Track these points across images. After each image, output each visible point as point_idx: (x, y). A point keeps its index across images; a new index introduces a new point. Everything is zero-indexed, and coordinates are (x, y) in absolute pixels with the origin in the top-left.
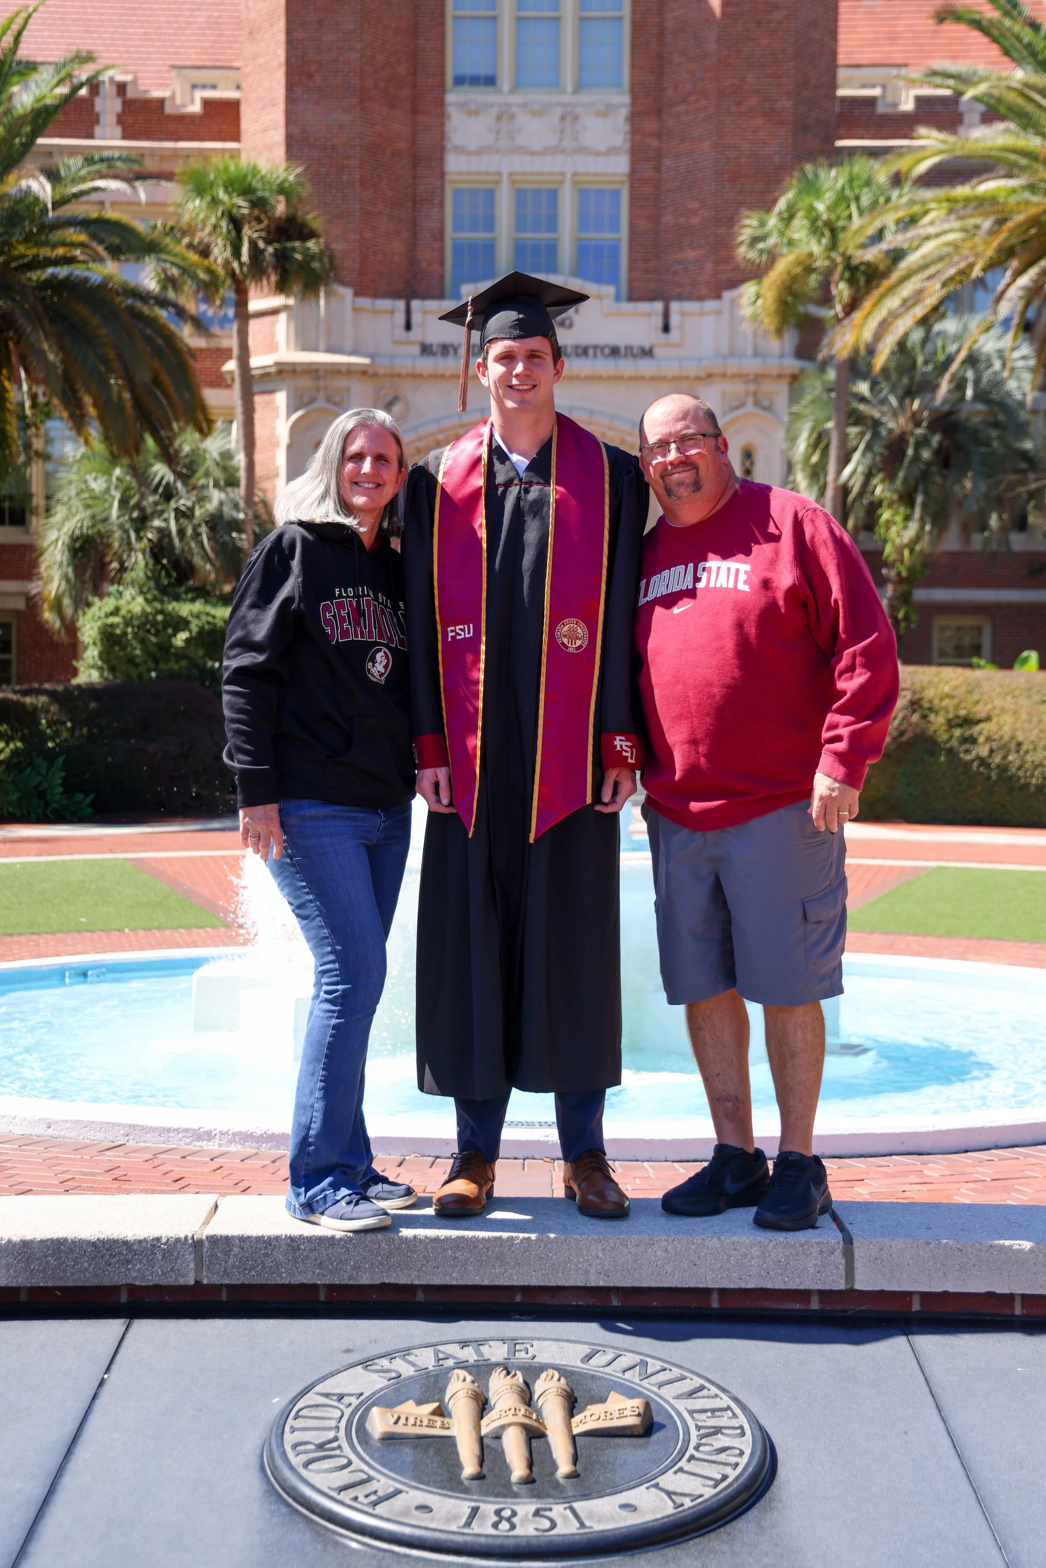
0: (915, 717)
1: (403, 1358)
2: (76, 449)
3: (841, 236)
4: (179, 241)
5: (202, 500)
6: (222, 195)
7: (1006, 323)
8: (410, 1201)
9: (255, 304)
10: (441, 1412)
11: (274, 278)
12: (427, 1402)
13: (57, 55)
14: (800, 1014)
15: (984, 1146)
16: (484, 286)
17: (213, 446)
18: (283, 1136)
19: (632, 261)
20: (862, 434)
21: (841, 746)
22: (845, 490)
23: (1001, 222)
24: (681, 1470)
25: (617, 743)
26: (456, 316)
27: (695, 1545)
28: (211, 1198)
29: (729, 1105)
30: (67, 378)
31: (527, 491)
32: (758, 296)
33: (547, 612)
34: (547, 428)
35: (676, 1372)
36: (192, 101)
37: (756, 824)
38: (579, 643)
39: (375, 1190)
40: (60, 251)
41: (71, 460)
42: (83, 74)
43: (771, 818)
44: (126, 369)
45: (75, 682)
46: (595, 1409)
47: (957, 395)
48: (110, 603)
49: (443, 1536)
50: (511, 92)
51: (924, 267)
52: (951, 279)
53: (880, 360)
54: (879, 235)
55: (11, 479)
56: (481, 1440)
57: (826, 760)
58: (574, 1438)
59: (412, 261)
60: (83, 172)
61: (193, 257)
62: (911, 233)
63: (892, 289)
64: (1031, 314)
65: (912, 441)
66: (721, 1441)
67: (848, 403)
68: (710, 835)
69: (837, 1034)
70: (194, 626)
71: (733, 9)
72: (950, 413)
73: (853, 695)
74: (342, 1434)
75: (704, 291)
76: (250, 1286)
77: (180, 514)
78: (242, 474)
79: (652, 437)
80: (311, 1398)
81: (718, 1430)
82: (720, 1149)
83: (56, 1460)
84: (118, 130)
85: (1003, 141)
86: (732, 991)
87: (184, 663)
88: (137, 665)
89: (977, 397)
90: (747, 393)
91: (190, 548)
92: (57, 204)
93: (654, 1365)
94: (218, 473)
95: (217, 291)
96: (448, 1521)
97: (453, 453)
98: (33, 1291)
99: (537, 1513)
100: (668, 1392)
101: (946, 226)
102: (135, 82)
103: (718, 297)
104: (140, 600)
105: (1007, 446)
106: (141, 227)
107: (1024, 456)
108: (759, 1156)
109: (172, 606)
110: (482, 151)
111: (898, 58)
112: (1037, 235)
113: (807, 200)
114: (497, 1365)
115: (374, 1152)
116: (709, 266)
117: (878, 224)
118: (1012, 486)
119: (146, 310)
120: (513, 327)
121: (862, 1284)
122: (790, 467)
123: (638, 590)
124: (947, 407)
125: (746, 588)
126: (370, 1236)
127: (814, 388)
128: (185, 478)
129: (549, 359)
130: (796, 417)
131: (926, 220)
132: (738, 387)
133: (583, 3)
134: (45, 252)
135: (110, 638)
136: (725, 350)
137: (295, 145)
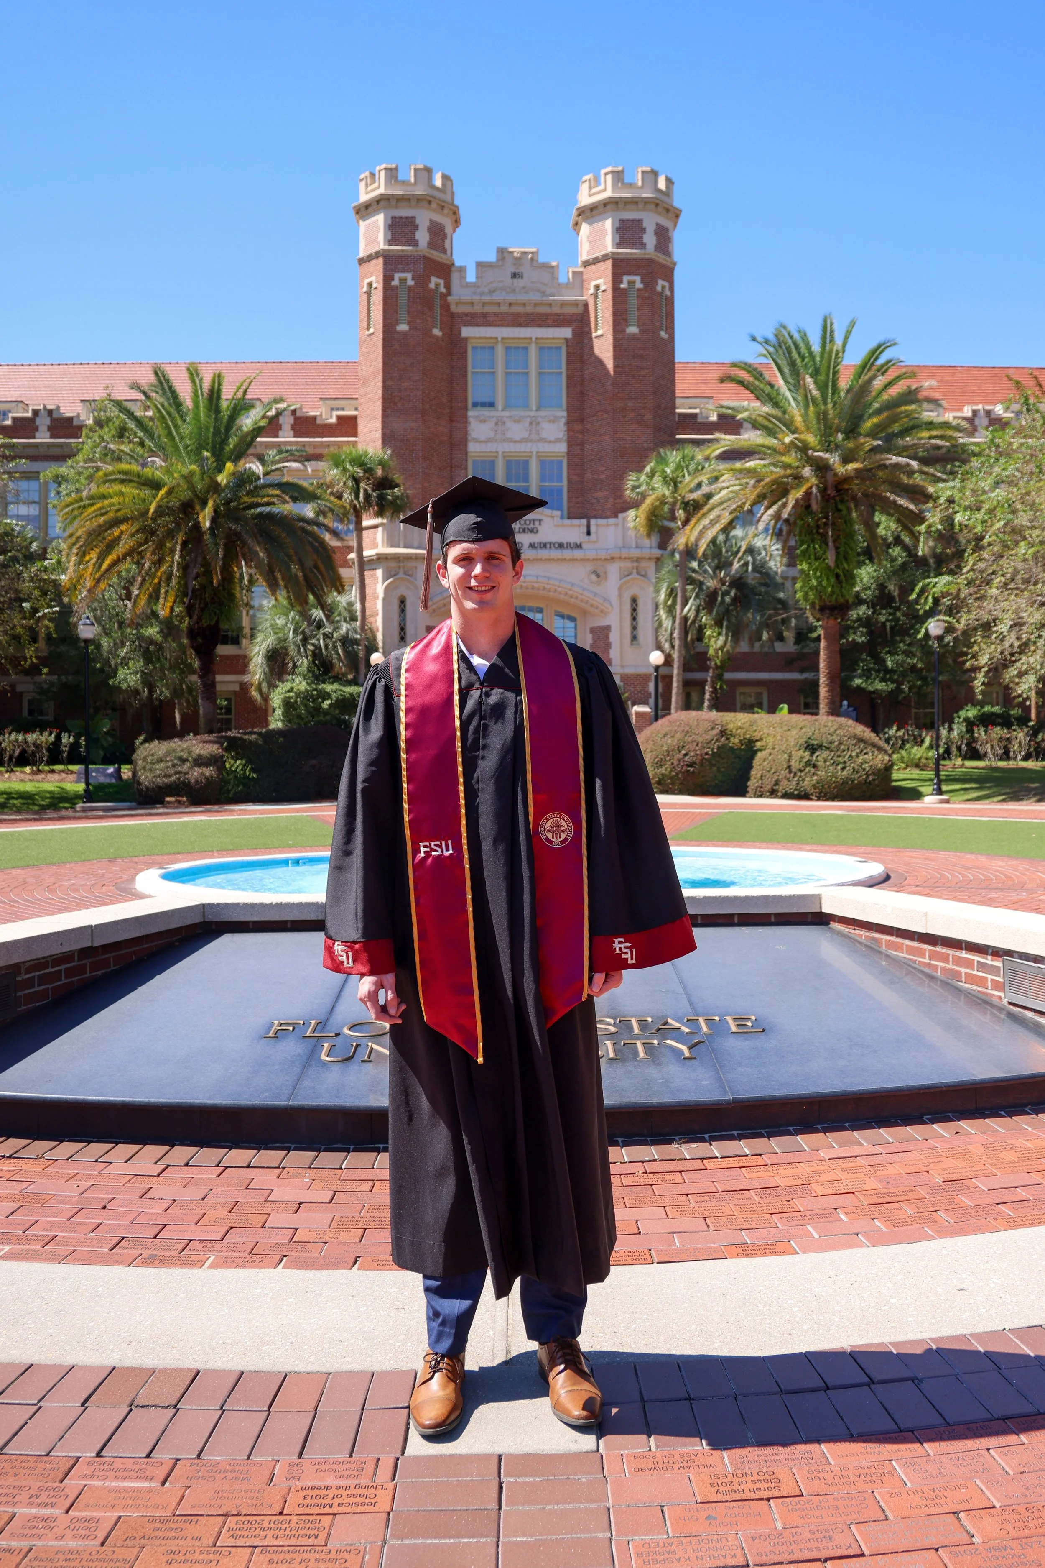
2: (269, 602)
3: (679, 485)
4: (325, 492)
5: (336, 629)
6: (348, 466)
7: (767, 532)
9: (366, 523)
11: (376, 509)
13: (265, 400)
17: (344, 599)
19: (569, 498)
20: (694, 589)
22: (685, 619)
23: (759, 481)
25: (616, 946)
30: (270, 565)
32: (637, 517)
34: (507, 628)
36: (331, 417)
38: (563, 836)
40: (266, 500)
41: (266, 609)
44: (300, 560)
45: (270, 727)
47: (745, 568)
48: (288, 685)
50: (503, 410)
51: (721, 504)
52: (735, 510)
53: (701, 552)
54: (699, 485)
60: (277, 458)
61: (334, 500)
62: (715, 486)
63: (704, 515)
64: (777, 529)
65: (720, 593)
67: (686, 572)
70: (334, 696)
71: (620, 369)
72: (740, 578)
75: (609, 513)
77: (326, 636)
78: (359, 614)
84: (292, 433)
85: (758, 440)
87: (328, 718)
88: (302, 719)
89: (754, 570)
90: (633, 568)
91: (331, 655)
92: (265, 475)
94: (346, 614)
95: (346, 517)
101: (732, 483)
102: (301, 408)
103: (616, 517)
104: (304, 683)
105: (771, 596)
106: (305, 484)
107: (780, 601)
109: (321, 686)
110: (488, 441)
111: (708, 393)
112: (777, 489)
113: (660, 467)
116: (611, 500)
117: (696, 481)
118: (774, 617)
119: (309, 528)
122: (657, 607)
124: (738, 575)
127: (669, 566)
128: (329, 617)
129: (508, 561)
130: (659, 580)
131: (722, 479)
132: (629, 564)
133: (540, 365)
134: (259, 500)
135: (288, 704)
136: (621, 545)
137: (387, 439)
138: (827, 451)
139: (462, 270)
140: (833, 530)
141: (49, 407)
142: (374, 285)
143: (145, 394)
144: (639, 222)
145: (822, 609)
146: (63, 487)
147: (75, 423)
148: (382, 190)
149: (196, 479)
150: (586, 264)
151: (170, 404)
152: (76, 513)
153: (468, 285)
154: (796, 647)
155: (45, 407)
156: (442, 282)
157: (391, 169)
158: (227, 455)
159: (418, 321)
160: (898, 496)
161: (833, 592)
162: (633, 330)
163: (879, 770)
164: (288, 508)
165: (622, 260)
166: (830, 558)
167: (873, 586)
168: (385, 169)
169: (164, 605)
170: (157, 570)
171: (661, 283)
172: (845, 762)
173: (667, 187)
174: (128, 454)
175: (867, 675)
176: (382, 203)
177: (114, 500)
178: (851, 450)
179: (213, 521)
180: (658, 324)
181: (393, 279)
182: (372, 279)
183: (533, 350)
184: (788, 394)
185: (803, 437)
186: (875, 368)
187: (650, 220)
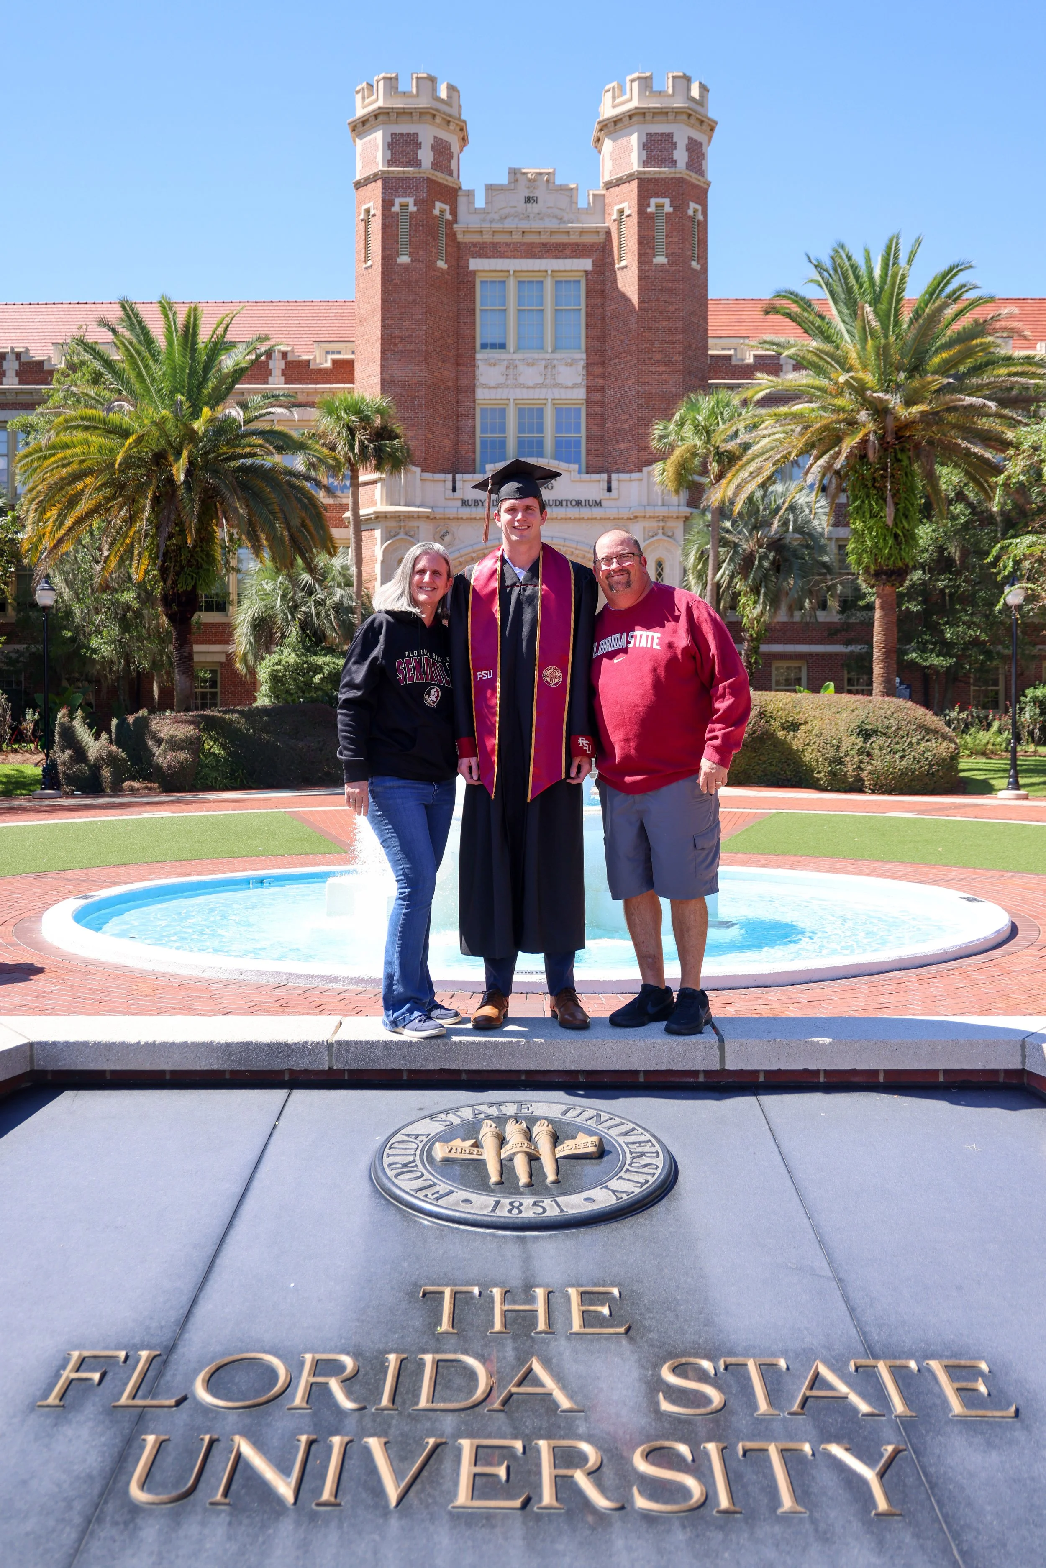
0: (762, 723)
1: (454, 1113)
2: (256, 566)
3: (713, 435)
4: (317, 442)
5: (330, 594)
6: (343, 414)
7: (811, 486)
8: (457, 1020)
9: (362, 478)
10: (477, 1145)
11: (373, 462)
12: (468, 1139)
13: (248, 338)
14: (693, 905)
15: (803, 980)
16: (500, 466)
17: (337, 562)
18: (380, 980)
19: (588, 450)
20: (728, 552)
21: (717, 742)
22: (718, 585)
23: (806, 428)
24: (621, 1178)
25: (580, 741)
26: (482, 486)
27: (629, 1221)
28: (336, 1019)
29: (650, 960)
30: (250, 523)
31: (524, 590)
32: (664, 470)
33: (537, 662)
34: (536, 552)
35: (618, 1120)
36: (326, 361)
37: (664, 790)
38: (556, 681)
39: (435, 1013)
40: (248, 450)
41: (252, 572)
42: (263, 348)
43: (674, 785)
44: (285, 518)
45: (254, 705)
46: (570, 1143)
47: (783, 528)
48: (275, 658)
49: (479, 1218)
50: (514, 352)
51: (763, 454)
52: (778, 460)
53: (737, 508)
54: (736, 435)
55: (217, 584)
56: (501, 1161)
57: (708, 751)
58: (557, 1160)
59: (457, 451)
60: (262, 404)
61: (326, 451)
62: (755, 433)
63: (743, 466)
64: (825, 482)
65: (757, 556)
66: (645, 1160)
67: (719, 534)
68: (637, 797)
69: (716, 915)
70: (326, 670)
71: (646, 305)
72: (780, 539)
73: (724, 712)
74: (418, 1158)
75: (632, 468)
76: (362, 1071)
77: (317, 603)
78: (355, 579)
79: (601, 555)
80: (399, 1137)
81: (643, 1154)
82: (645, 987)
83: (249, 1172)
84: (282, 379)
85: (805, 381)
86: (652, 891)
87: (320, 693)
88: (292, 695)
89: (795, 530)
90: (658, 528)
91: (324, 624)
92: (246, 422)
93: (604, 1116)
94: (340, 579)
95: (340, 470)
96: (482, 1209)
97: (480, 568)
98: (233, 1072)
99: (535, 1204)
100: (613, 1132)
101: (775, 430)
102: (292, 351)
103: (640, 471)
104: (293, 655)
105: (814, 559)
106: (295, 434)
107: (824, 565)
108: (668, 990)
109: (313, 659)
110: (498, 386)
111: (743, 333)
112: (828, 436)
113: (692, 414)
114: (511, 1117)
115: (435, 990)
116: (634, 452)
117: (734, 428)
118: (817, 583)
119: (297, 482)
120: (516, 492)
121: (729, 1066)
122: (685, 572)
123: (592, 648)
124: (778, 536)
125: (658, 647)
126: (433, 1041)
127: (699, 524)
128: (320, 582)
129: (538, 511)
130: (688, 541)
131: (763, 426)
132: (654, 524)
133: (557, 301)
134: (239, 450)
135: (275, 678)
136: (645, 502)
137: (386, 384)
138: (887, 392)
139: (470, 194)
140: (892, 483)
141: (16, 350)
142: (372, 212)
143: (114, 331)
144: (670, 136)
145: (877, 574)
146: (32, 436)
147: (46, 367)
148: (380, 103)
149: (169, 426)
150: (609, 185)
151: (140, 342)
152: (35, 464)
153: (476, 211)
154: (840, 616)
155: (12, 348)
156: (447, 208)
157: (390, 79)
158: (206, 399)
159: (421, 252)
160: (972, 443)
161: (890, 555)
162: (660, 260)
163: (944, 760)
164: (276, 460)
165: (650, 180)
166: (889, 513)
167: (932, 548)
168: (384, 78)
169: (137, 568)
170: (129, 529)
171: (692, 205)
172: (904, 750)
173: (701, 95)
174: (94, 399)
175: (922, 649)
176: (380, 118)
177: (78, 450)
178: (916, 391)
179: (188, 473)
180: (689, 253)
181: (393, 205)
182: (370, 205)
183: (549, 284)
184: (842, 327)
185: (860, 375)
186: (943, 295)
187: (682, 134)
